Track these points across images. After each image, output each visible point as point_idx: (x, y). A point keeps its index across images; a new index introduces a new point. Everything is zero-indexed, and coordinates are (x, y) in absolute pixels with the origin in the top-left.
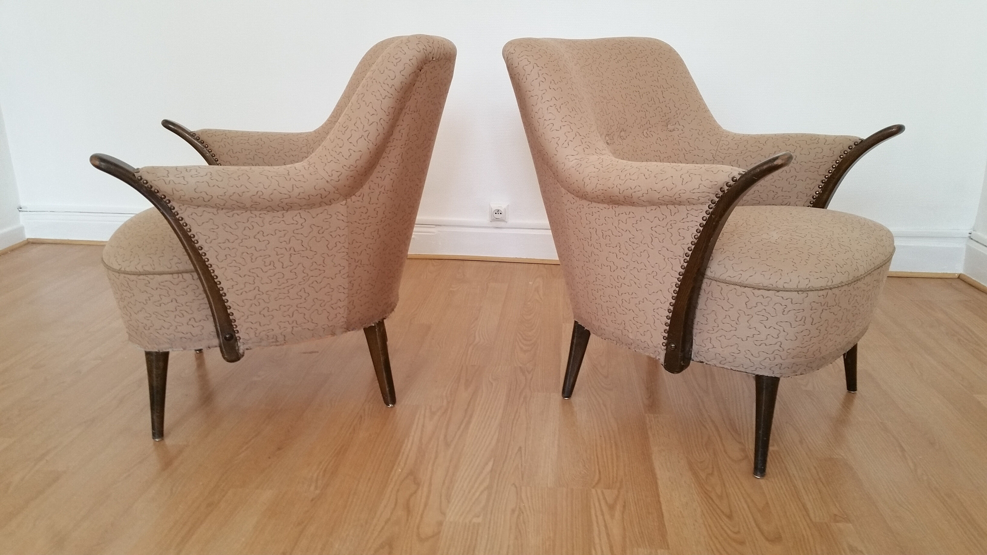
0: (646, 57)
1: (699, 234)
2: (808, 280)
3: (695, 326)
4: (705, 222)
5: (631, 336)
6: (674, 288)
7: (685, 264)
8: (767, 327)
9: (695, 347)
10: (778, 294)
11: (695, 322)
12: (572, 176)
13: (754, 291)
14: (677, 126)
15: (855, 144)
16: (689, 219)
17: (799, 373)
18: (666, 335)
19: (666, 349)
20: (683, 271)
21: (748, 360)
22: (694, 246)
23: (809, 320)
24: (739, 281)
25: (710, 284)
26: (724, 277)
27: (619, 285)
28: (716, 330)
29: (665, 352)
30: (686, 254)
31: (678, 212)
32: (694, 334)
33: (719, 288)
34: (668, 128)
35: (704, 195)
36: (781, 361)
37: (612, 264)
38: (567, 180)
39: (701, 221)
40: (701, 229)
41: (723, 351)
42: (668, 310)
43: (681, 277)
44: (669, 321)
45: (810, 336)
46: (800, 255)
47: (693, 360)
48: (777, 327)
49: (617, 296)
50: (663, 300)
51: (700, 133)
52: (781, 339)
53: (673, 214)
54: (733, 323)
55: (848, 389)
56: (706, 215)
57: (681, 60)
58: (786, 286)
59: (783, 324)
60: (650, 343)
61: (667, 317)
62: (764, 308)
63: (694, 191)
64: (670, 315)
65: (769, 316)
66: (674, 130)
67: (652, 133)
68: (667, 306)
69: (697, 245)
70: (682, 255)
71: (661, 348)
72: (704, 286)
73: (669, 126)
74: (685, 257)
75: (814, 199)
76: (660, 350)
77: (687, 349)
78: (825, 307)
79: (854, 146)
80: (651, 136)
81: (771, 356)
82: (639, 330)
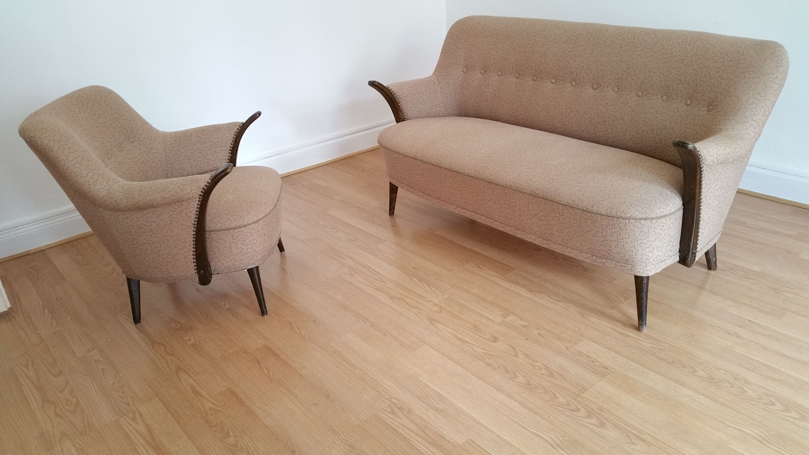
0: (99, 101)
1: (198, 213)
2: (256, 216)
3: (209, 257)
4: (199, 206)
5: (175, 275)
6: (193, 243)
7: (195, 229)
8: (246, 245)
9: (212, 268)
10: (246, 228)
11: (208, 255)
12: (107, 201)
13: (234, 231)
14: (135, 138)
15: (240, 127)
16: (190, 207)
17: (266, 259)
18: (196, 268)
19: (198, 275)
20: (195, 233)
21: (242, 264)
22: (197, 219)
23: (263, 234)
24: (225, 228)
25: (210, 234)
26: (217, 228)
27: (158, 251)
28: (221, 255)
29: (198, 276)
30: (194, 224)
31: (183, 205)
32: (209, 261)
33: (216, 235)
34: (130, 142)
35: (196, 193)
36: (257, 258)
37: (150, 242)
38: (104, 203)
39: (197, 206)
40: (198, 210)
41: (228, 264)
42: (193, 255)
43: (195, 236)
44: (195, 260)
45: (266, 241)
46: (247, 205)
47: (213, 274)
48: (250, 243)
49: (159, 257)
50: (188, 251)
51: (150, 139)
52: (254, 248)
53: (180, 207)
54: (229, 249)
55: (280, 251)
56: (199, 203)
57: (119, 96)
58: (248, 223)
59: (252, 241)
60: (187, 275)
61: (193, 258)
62: (242, 236)
63: (189, 194)
64: (195, 257)
65: (245, 239)
66: (134, 141)
67: (123, 148)
68: (191, 253)
69: (198, 218)
70: (191, 225)
71: (195, 275)
72: (207, 236)
73: (131, 140)
74: (194, 226)
75: (229, 160)
76: (195, 277)
77: (209, 270)
78: (268, 225)
79: (240, 128)
80: (123, 150)
81: (252, 258)
82: (178, 271)
